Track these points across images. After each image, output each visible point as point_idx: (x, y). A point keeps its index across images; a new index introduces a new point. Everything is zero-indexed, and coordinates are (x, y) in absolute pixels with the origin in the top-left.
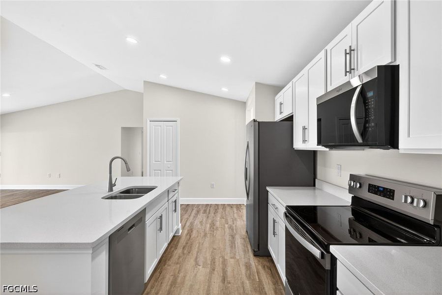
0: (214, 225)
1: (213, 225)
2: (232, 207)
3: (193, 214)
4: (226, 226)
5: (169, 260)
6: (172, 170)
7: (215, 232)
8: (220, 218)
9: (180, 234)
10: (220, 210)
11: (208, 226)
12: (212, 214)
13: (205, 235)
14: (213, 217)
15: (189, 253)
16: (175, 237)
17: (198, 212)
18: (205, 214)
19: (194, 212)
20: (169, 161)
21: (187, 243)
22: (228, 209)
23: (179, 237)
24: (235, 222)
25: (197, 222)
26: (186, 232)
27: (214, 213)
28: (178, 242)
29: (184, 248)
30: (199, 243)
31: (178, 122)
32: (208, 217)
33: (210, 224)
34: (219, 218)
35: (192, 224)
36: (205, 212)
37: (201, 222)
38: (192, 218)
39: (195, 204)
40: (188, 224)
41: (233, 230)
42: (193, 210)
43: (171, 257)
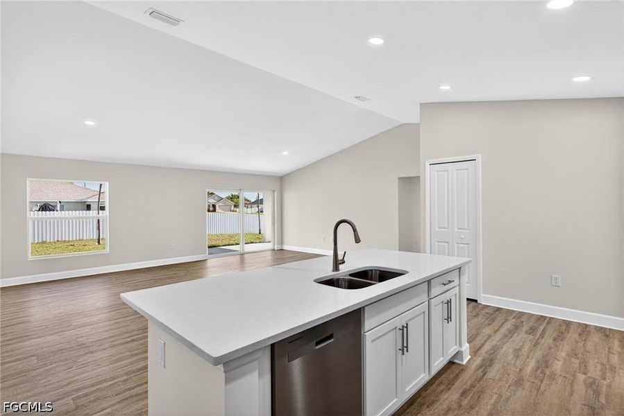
0: (547, 367)
1: (544, 364)
2: (607, 336)
3: (503, 330)
4: (581, 377)
5: (428, 407)
6: (468, 244)
7: (545, 382)
8: (568, 355)
9: (464, 363)
10: (573, 335)
11: (532, 364)
12: (548, 340)
13: (519, 383)
14: (550, 348)
15: (472, 408)
16: (454, 366)
17: (517, 327)
18: (531, 337)
19: (508, 326)
20: (462, 229)
21: (472, 386)
22: (596, 338)
23: (463, 369)
24: (608, 374)
25: (508, 348)
26: (478, 361)
27: (555, 340)
28: (457, 376)
29: (464, 394)
30: (500, 396)
31: (479, 161)
32: (536, 344)
33: (538, 362)
34: (563, 354)
35: (495, 349)
36: (532, 331)
37: (517, 352)
38: (498, 336)
39: (514, 311)
40: (487, 347)
41: (597, 393)
42: (506, 320)
43: (433, 402)
